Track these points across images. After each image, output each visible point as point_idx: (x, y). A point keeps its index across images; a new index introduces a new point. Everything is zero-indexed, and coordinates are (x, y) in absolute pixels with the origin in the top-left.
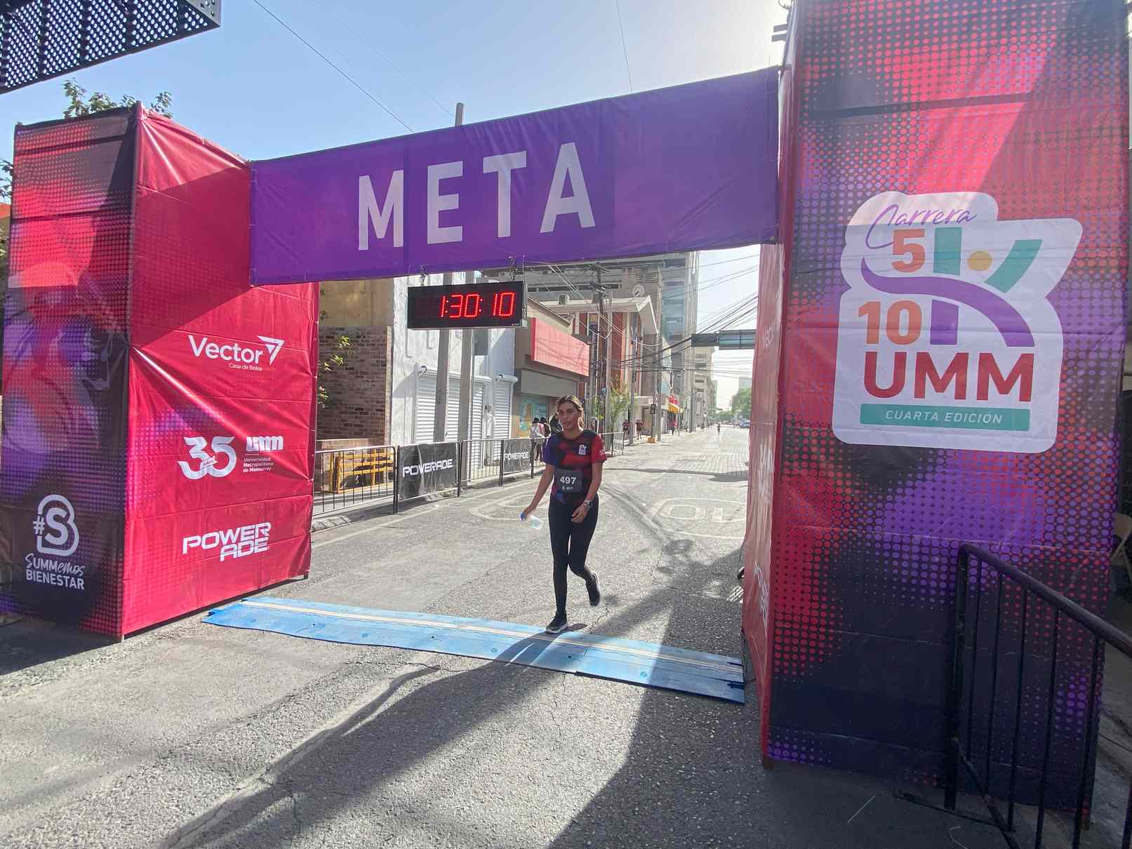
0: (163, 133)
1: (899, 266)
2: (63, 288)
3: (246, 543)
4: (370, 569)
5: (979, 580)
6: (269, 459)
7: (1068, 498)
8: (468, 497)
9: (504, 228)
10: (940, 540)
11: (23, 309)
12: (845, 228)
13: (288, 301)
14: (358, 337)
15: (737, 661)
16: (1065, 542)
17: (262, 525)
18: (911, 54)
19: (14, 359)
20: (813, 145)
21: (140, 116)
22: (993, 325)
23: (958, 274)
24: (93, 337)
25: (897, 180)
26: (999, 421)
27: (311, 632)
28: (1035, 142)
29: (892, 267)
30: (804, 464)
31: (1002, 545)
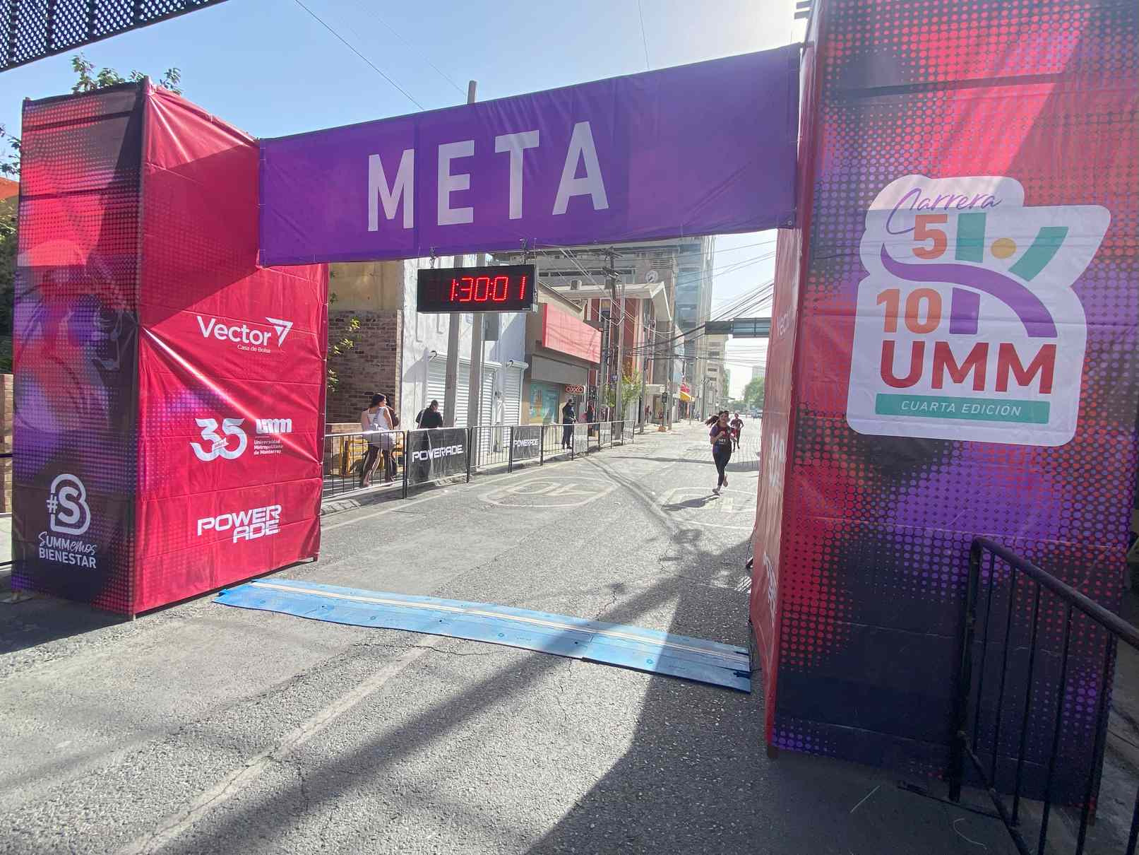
0: (170, 109)
1: (920, 253)
2: (71, 267)
3: (258, 525)
4: (378, 553)
5: (991, 575)
6: (279, 442)
7: (1085, 493)
8: (477, 483)
9: (515, 210)
10: (954, 534)
11: (32, 287)
12: (865, 213)
13: (297, 283)
14: (367, 320)
15: (743, 650)
16: (1080, 537)
17: (273, 507)
18: (939, 31)
19: (24, 338)
20: (835, 126)
21: (148, 91)
22: (1015, 315)
23: (981, 261)
24: (101, 316)
25: (920, 163)
26: (1017, 414)
27: (320, 614)
28: (1065, 125)
29: (911, 253)
30: (818, 454)
31: (1016, 540)
